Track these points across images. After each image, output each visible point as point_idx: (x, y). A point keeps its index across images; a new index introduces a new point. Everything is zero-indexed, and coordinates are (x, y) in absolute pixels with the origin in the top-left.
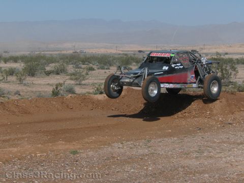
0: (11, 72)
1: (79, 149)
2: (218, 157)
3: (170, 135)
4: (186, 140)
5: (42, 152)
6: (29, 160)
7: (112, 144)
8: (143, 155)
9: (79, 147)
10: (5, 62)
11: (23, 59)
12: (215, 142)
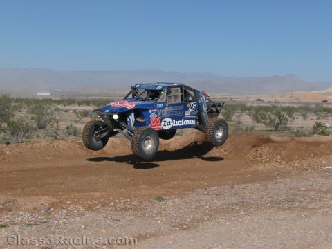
0: (85, 114)
1: (164, 194)
2: (312, 208)
3: (252, 181)
4: (270, 186)
5: (126, 198)
6: (113, 207)
7: (196, 190)
8: (233, 204)
9: (162, 192)
10: (79, 105)
11: (94, 102)
12: (300, 190)
